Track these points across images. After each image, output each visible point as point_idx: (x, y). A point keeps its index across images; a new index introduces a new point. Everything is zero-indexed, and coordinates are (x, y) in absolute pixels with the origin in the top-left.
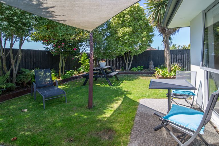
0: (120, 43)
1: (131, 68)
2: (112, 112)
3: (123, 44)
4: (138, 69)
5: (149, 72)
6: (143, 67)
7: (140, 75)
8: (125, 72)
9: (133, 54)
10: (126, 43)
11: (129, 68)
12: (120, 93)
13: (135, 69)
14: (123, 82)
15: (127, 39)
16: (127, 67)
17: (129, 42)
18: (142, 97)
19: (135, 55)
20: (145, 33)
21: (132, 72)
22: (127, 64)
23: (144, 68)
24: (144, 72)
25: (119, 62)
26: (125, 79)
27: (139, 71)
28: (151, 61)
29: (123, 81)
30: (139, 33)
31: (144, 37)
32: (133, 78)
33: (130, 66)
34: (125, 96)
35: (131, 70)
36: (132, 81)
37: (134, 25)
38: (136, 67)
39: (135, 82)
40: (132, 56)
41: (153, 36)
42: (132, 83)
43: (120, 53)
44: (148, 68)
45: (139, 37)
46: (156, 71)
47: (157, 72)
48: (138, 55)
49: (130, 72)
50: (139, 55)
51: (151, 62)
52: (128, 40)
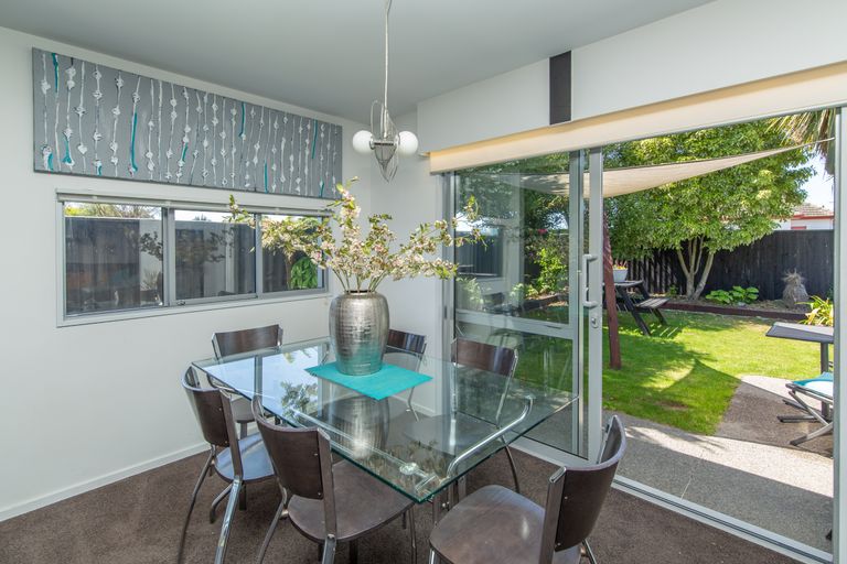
0: (666, 208)
1: (707, 291)
2: (671, 383)
3: (677, 212)
4: (737, 299)
5: (784, 311)
6: (757, 291)
7: (744, 320)
8: (682, 302)
9: (715, 245)
10: (689, 209)
11: (699, 291)
12: (678, 354)
13: (722, 296)
14: (684, 330)
15: (692, 197)
16: (690, 286)
17: (699, 204)
18: (751, 370)
19: (724, 247)
20: (767, 172)
21: (710, 305)
22: (690, 277)
23: (762, 297)
24: (762, 310)
25: (658, 267)
26: (689, 324)
27: (740, 304)
28: (793, 272)
29: (683, 327)
30: (742, 173)
31: (764, 188)
32: (716, 325)
33: (703, 284)
34: (697, 362)
35: (708, 297)
36: (715, 333)
37: (721, 146)
38: (728, 288)
39: (726, 334)
40: (712, 253)
41: (804, 175)
42: (712, 336)
43: (667, 241)
44: (781, 297)
45: (742, 187)
46: (810, 311)
47: (815, 312)
48: (736, 249)
49: (700, 303)
50: (741, 249)
51: (792, 276)
52: (697, 200)
